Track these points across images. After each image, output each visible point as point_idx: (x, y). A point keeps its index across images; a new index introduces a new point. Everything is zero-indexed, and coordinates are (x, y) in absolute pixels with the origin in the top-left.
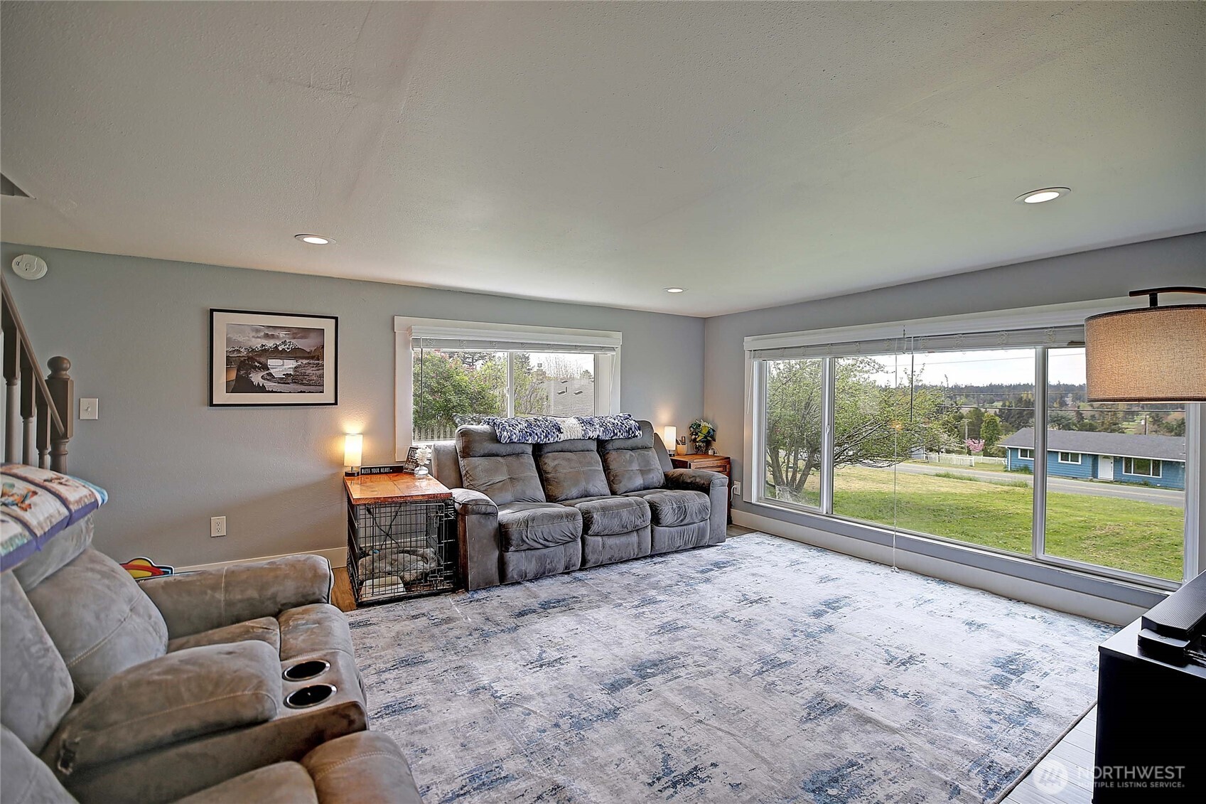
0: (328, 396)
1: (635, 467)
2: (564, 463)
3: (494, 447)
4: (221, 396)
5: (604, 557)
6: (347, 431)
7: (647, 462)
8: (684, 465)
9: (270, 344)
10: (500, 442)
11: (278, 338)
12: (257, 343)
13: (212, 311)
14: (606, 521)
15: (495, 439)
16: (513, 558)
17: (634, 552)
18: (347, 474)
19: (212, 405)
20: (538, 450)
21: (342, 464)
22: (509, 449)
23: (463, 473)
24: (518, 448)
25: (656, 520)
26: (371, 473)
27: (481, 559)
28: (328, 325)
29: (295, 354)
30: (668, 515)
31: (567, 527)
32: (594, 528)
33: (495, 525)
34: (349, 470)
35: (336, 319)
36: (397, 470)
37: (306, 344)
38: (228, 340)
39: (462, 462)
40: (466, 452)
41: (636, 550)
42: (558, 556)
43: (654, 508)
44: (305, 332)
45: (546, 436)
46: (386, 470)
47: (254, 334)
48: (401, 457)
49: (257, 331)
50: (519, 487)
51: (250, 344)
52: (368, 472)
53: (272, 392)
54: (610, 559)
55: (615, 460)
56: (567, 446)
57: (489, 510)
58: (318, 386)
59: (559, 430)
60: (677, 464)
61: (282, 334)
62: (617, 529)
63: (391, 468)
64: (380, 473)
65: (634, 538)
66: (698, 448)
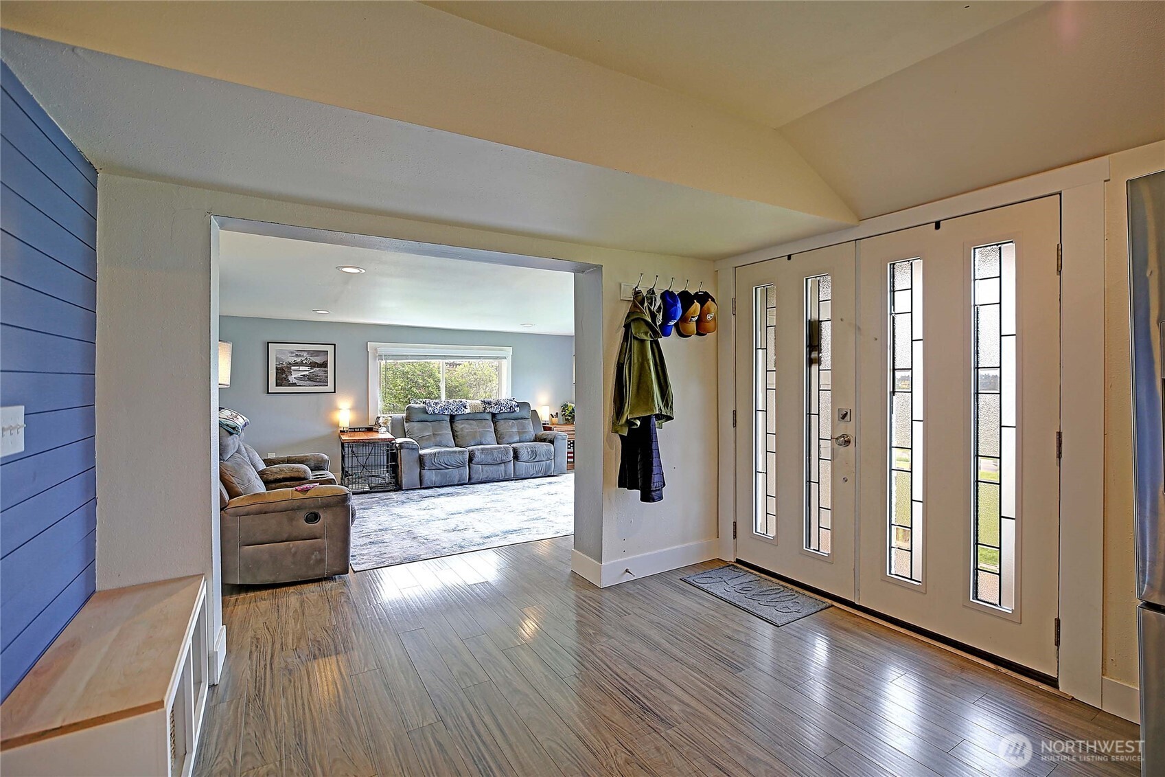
0: (330, 388)
1: (515, 430)
2: (467, 426)
3: (425, 417)
4: (273, 387)
5: (482, 477)
6: (340, 407)
7: (524, 427)
8: (550, 429)
9: (299, 360)
10: (427, 413)
11: (303, 356)
12: (292, 360)
13: (268, 343)
14: (483, 456)
15: (425, 411)
16: (426, 473)
17: (501, 475)
18: (341, 431)
19: (268, 393)
20: (452, 418)
21: (338, 426)
22: (433, 418)
23: (406, 431)
24: (439, 418)
25: (516, 456)
26: (355, 431)
27: (409, 473)
28: (330, 349)
29: (313, 365)
30: (524, 455)
31: (459, 458)
32: (476, 460)
33: (418, 455)
34: (342, 429)
35: (335, 345)
36: (370, 430)
37: (318, 360)
38: (277, 358)
39: (406, 425)
40: (408, 419)
41: (503, 474)
42: (455, 474)
43: (516, 452)
44: (317, 353)
45: (456, 411)
46: (363, 430)
47: (290, 355)
48: (372, 422)
49: (292, 353)
50: (438, 439)
51: (288, 360)
52: (353, 430)
53: (300, 386)
54: (487, 478)
55: (502, 425)
56: (470, 416)
57: (414, 447)
58: (325, 382)
59: (465, 407)
60: (546, 429)
61: (305, 354)
62: (490, 461)
63: (366, 428)
64: (360, 431)
65: (502, 467)
66: (567, 420)
